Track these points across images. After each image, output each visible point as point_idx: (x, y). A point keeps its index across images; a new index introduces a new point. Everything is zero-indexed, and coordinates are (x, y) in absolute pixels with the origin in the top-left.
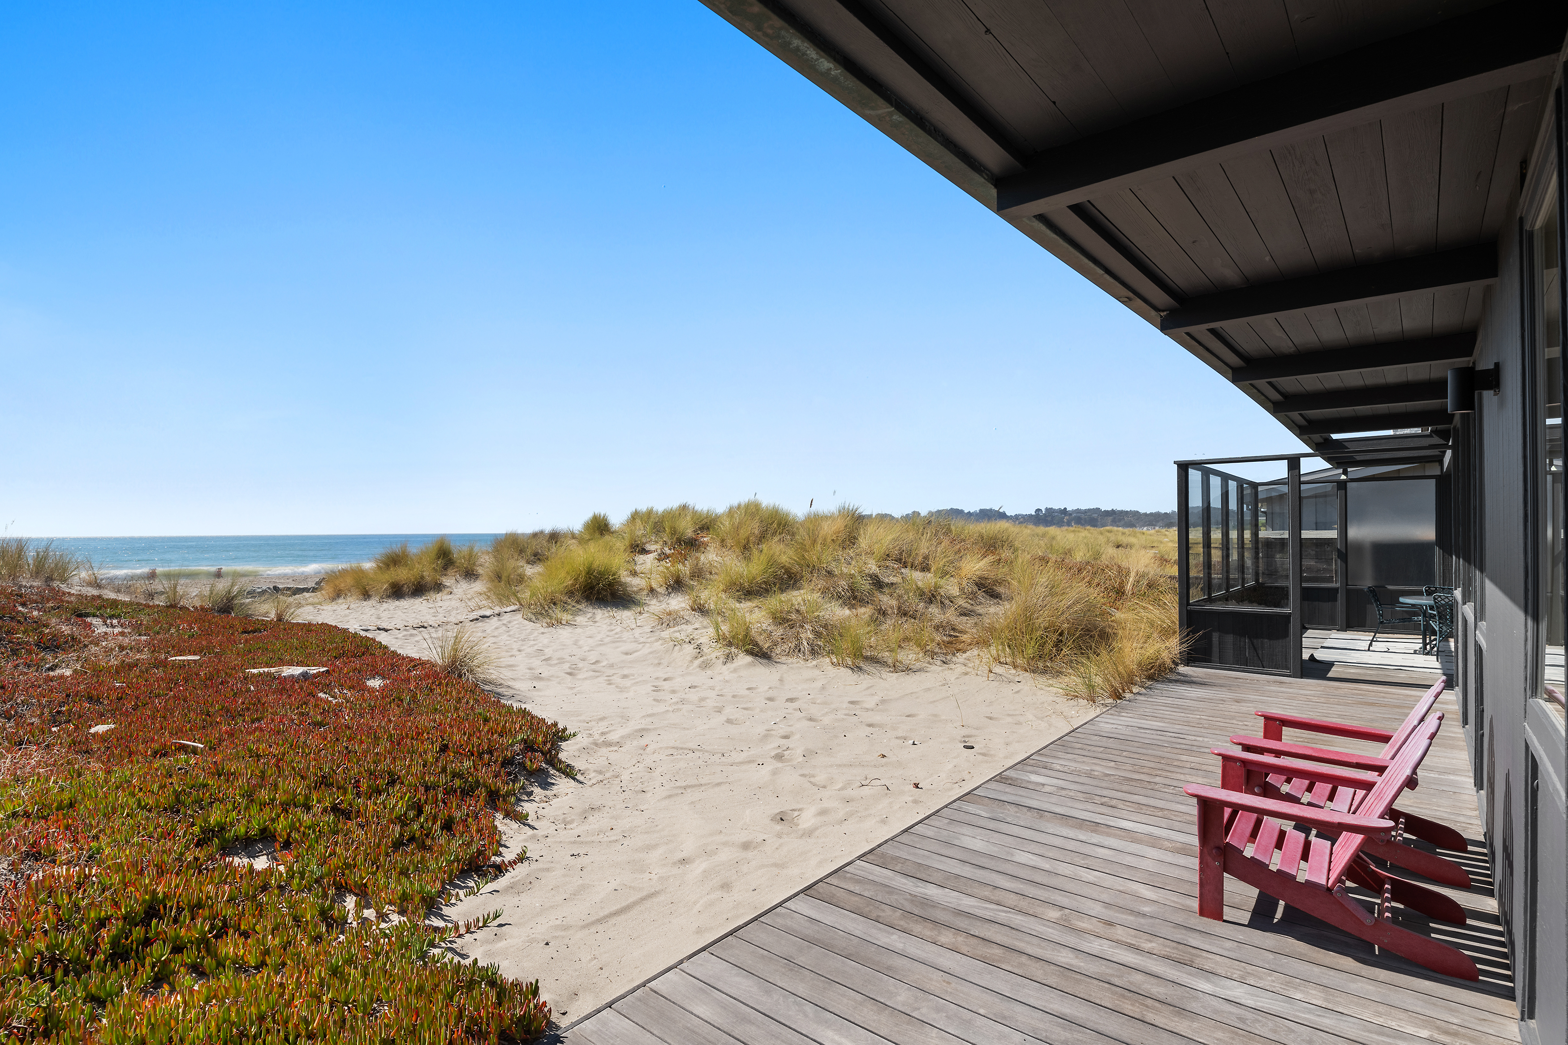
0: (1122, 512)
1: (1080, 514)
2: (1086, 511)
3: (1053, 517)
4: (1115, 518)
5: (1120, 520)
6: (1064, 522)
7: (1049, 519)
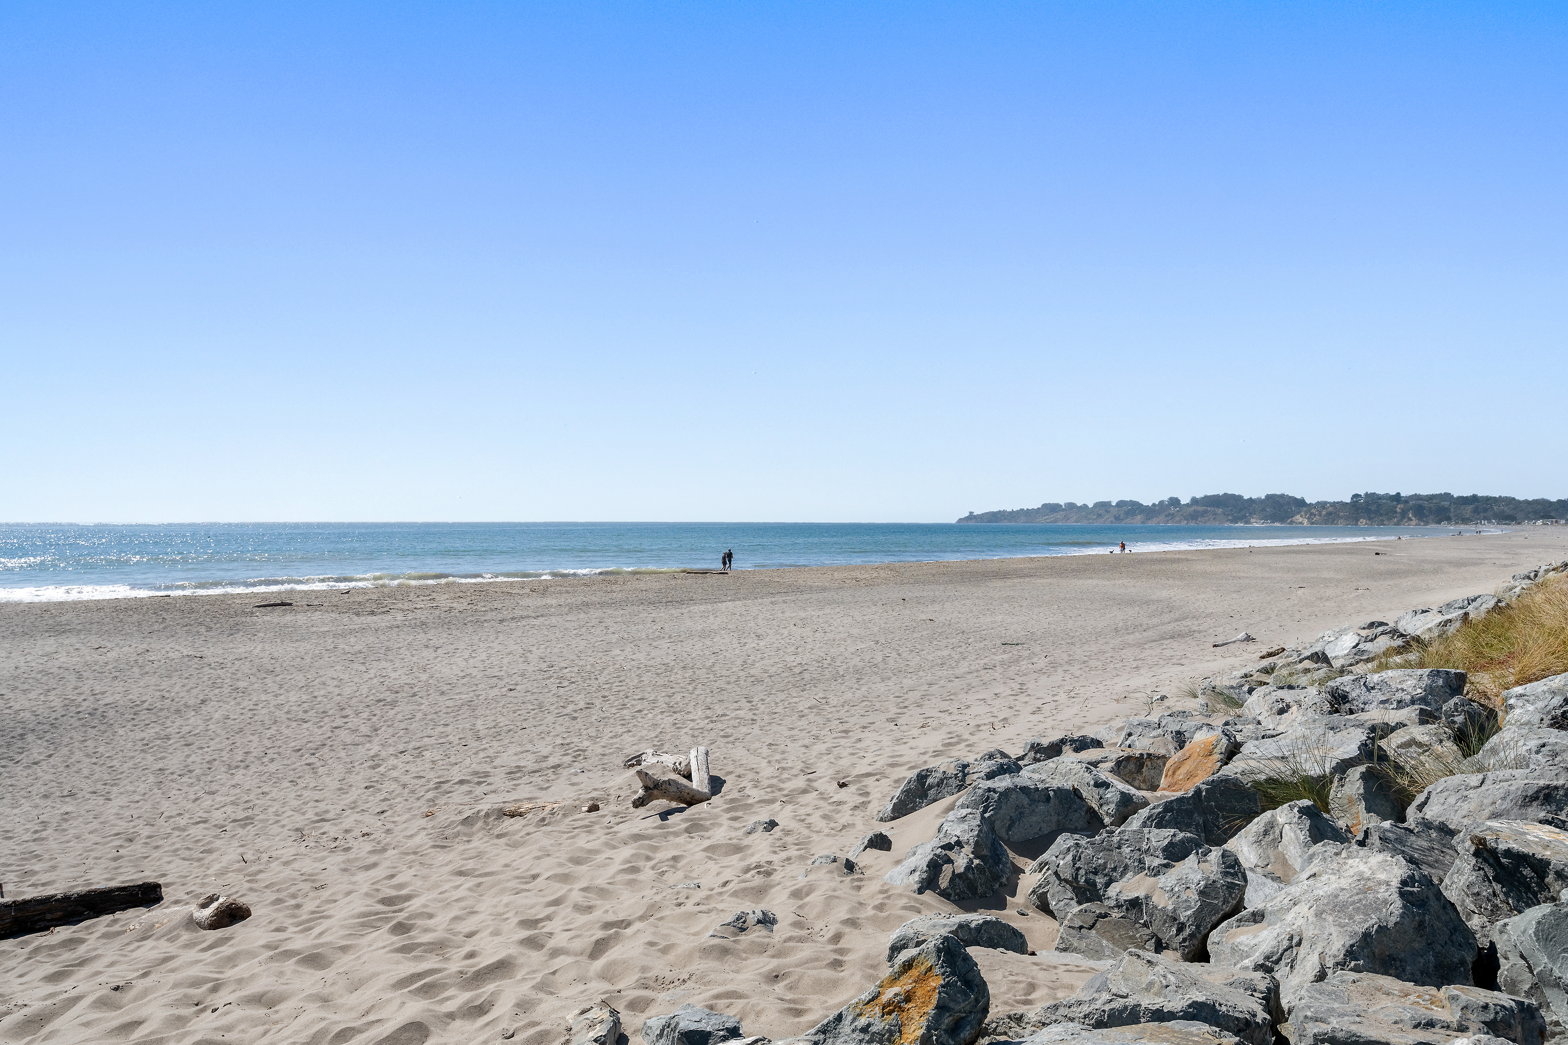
0: (1488, 499)
1: (1421, 502)
2: (1431, 498)
3: (1379, 505)
4: (1477, 508)
5: (1485, 510)
6: (1396, 512)
7: (1374, 508)
